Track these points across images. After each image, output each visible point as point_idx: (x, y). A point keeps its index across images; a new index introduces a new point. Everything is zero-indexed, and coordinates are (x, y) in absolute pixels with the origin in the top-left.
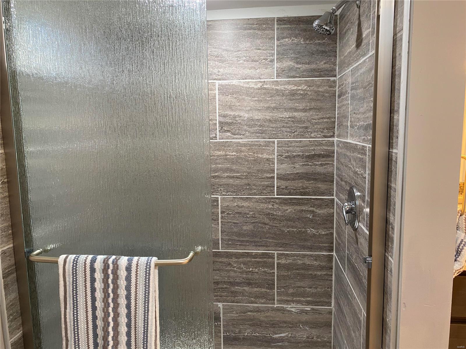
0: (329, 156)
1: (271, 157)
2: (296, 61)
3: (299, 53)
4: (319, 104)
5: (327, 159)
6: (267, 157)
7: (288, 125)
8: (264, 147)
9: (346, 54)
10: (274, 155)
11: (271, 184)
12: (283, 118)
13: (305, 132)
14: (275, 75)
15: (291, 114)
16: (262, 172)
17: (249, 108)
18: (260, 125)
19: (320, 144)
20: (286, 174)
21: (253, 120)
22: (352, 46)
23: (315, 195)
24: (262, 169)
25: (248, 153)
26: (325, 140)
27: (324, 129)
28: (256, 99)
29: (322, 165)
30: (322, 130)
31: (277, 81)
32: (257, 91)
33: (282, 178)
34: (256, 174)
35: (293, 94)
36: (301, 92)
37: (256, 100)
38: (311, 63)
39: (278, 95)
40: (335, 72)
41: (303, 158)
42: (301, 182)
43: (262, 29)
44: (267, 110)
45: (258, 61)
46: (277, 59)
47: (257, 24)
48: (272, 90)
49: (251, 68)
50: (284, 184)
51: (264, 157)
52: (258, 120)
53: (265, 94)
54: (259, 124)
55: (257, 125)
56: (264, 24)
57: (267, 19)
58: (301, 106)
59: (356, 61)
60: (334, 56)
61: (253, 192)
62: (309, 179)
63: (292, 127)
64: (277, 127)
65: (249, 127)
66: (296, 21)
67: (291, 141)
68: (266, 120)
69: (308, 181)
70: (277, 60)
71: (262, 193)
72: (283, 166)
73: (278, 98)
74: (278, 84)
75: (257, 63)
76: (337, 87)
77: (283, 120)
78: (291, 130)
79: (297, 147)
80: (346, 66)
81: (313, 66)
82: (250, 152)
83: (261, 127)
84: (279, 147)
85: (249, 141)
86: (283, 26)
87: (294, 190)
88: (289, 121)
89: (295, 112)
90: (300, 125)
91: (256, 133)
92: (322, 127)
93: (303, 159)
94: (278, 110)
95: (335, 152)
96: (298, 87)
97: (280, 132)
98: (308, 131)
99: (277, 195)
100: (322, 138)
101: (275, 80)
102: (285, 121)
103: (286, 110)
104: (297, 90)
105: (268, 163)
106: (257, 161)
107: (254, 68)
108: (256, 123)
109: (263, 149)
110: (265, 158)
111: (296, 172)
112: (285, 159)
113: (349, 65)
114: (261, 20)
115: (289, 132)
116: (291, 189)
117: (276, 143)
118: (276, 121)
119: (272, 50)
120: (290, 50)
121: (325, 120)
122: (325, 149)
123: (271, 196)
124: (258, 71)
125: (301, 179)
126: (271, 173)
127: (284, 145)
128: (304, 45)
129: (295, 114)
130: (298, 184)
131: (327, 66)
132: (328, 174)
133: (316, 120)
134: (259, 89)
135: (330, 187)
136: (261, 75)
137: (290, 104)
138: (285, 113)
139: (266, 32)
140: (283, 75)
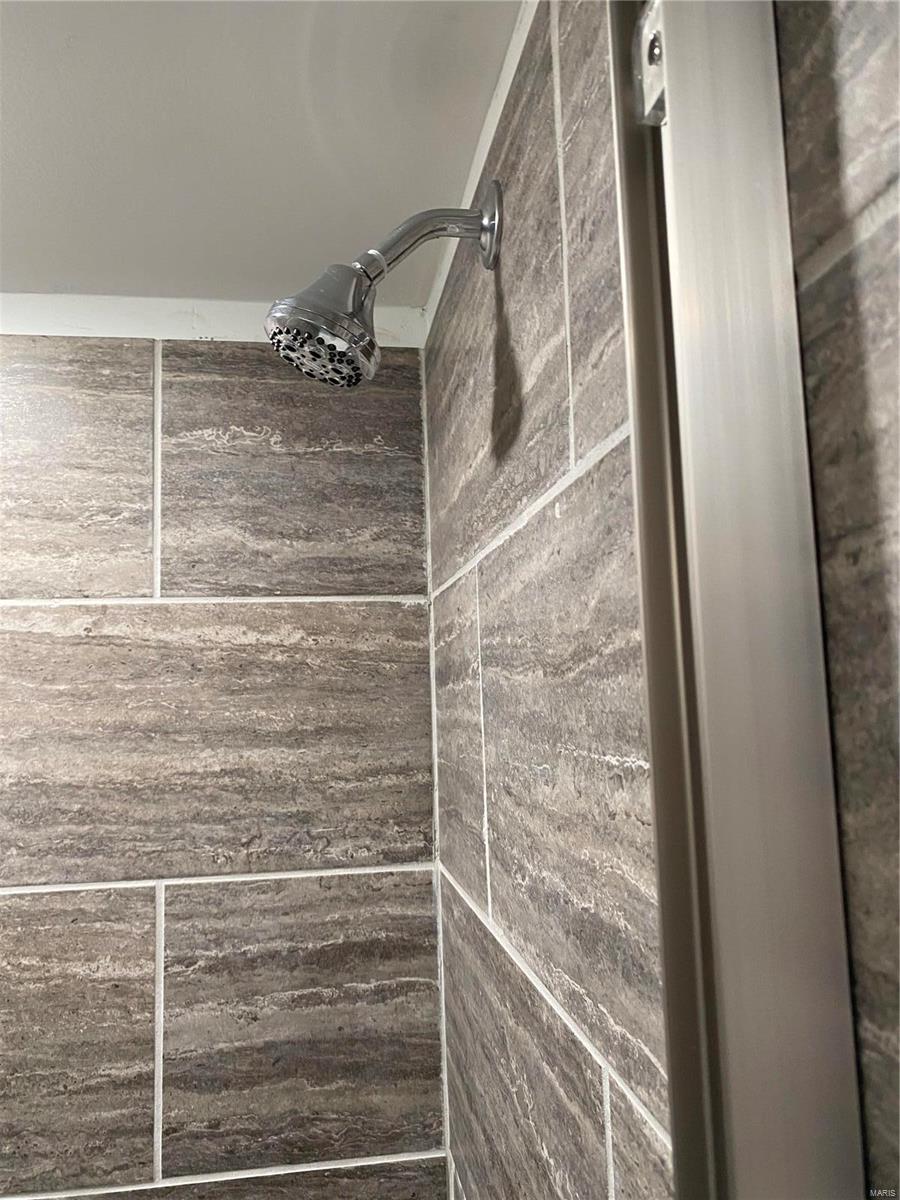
0: (415, 947)
1: (135, 973)
2: (254, 525)
3: (264, 490)
4: (359, 709)
5: (405, 965)
6: (117, 974)
7: (219, 810)
8: (98, 925)
9: (456, 495)
10: (153, 958)
11: (133, 1116)
12: (193, 774)
13: (300, 841)
14: (158, 579)
15: (232, 757)
16: (86, 1055)
17: (25, 732)
18: (80, 812)
19: (370, 892)
20: (209, 1056)
21: (43, 789)
22: (476, 454)
23: (356, 1151)
24: (88, 1038)
25: (13, 960)
26: (392, 874)
27: (383, 823)
28: (62, 688)
29: (381, 994)
30: (376, 828)
31: (166, 609)
32: (69, 650)
33: (194, 1078)
34: (57, 1070)
35: (240, 665)
36: (279, 658)
37: (61, 694)
38: (317, 533)
39: (171, 670)
40: (419, 573)
41: (292, 969)
42: (288, 1090)
43: (94, 381)
44: (119, 739)
45: (73, 519)
46: (162, 510)
47: (71, 362)
48: (141, 647)
49: (42, 547)
50: (200, 1108)
51: (99, 975)
52: (72, 789)
53: (104, 664)
54: (76, 807)
55: (64, 812)
56: (105, 364)
57: (120, 342)
58: (279, 717)
59: (496, 520)
60: (412, 509)
61: (37, 1169)
62: (323, 1073)
63: (240, 818)
64: (164, 822)
65: (22, 826)
66: (246, 359)
67: (236, 883)
68: (109, 789)
69: (319, 1082)
70: (164, 515)
71: (83, 1170)
72: (200, 1014)
73: (169, 682)
74: (173, 620)
75: (72, 524)
76: (432, 635)
77: (196, 788)
78: (235, 829)
79: (264, 912)
80: (458, 546)
81: (328, 548)
82: (25, 956)
83: (84, 823)
84: (177, 918)
85: (21, 896)
86: (192, 377)
87: (255, 1134)
88: (224, 788)
89: (251, 745)
90: (273, 809)
91: (61, 852)
92: (376, 811)
93: (295, 973)
94: (172, 736)
95: (440, 928)
96: (263, 633)
97: (179, 843)
98: (314, 832)
99: (166, 1174)
100: (379, 864)
101: (157, 601)
102: (203, 788)
103: (210, 737)
104: (259, 648)
105: (119, 1007)
106: (61, 999)
107: (57, 547)
108: (63, 805)
109: (96, 934)
110: (103, 981)
111: (259, 1042)
112: (207, 978)
113: (470, 541)
114: (90, 347)
115: (223, 842)
116: (238, 1132)
117: (161, 897)
118: (163, 791)
119: (140, 472)
120: (223, 474)
121: (387, 782)
122: (393, 918)
123: (134, 1182)
124: (73, 561)
125: (286, 1074)
126: (134, 1057)
127: (203, 908)
128: (286, 460)
129: (255, 755)
130: (275, 1101)
131: (385, 549)
132: (410, 1036)
133: (347, 781)
134: (77, 641)
135: (422, 1100)
136: (91, 579)
137: (228, 710)
138: (202, 750)
139: (113, 395)
140: (192, 582)
